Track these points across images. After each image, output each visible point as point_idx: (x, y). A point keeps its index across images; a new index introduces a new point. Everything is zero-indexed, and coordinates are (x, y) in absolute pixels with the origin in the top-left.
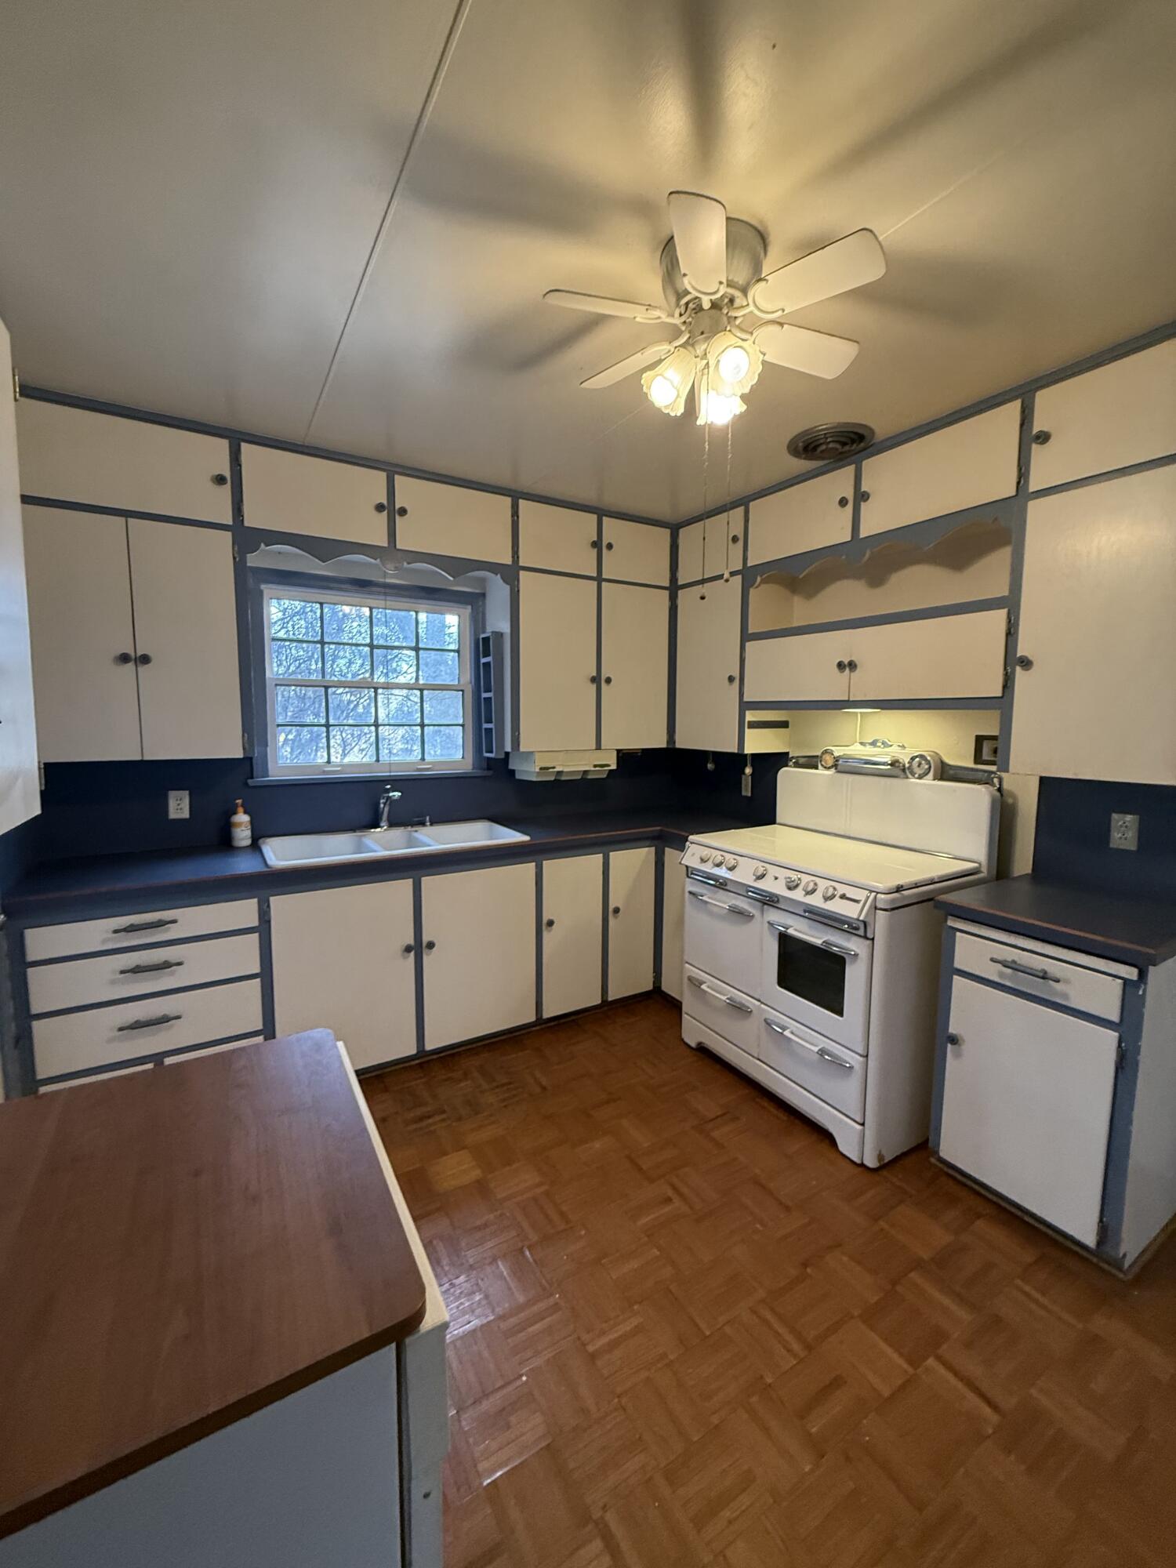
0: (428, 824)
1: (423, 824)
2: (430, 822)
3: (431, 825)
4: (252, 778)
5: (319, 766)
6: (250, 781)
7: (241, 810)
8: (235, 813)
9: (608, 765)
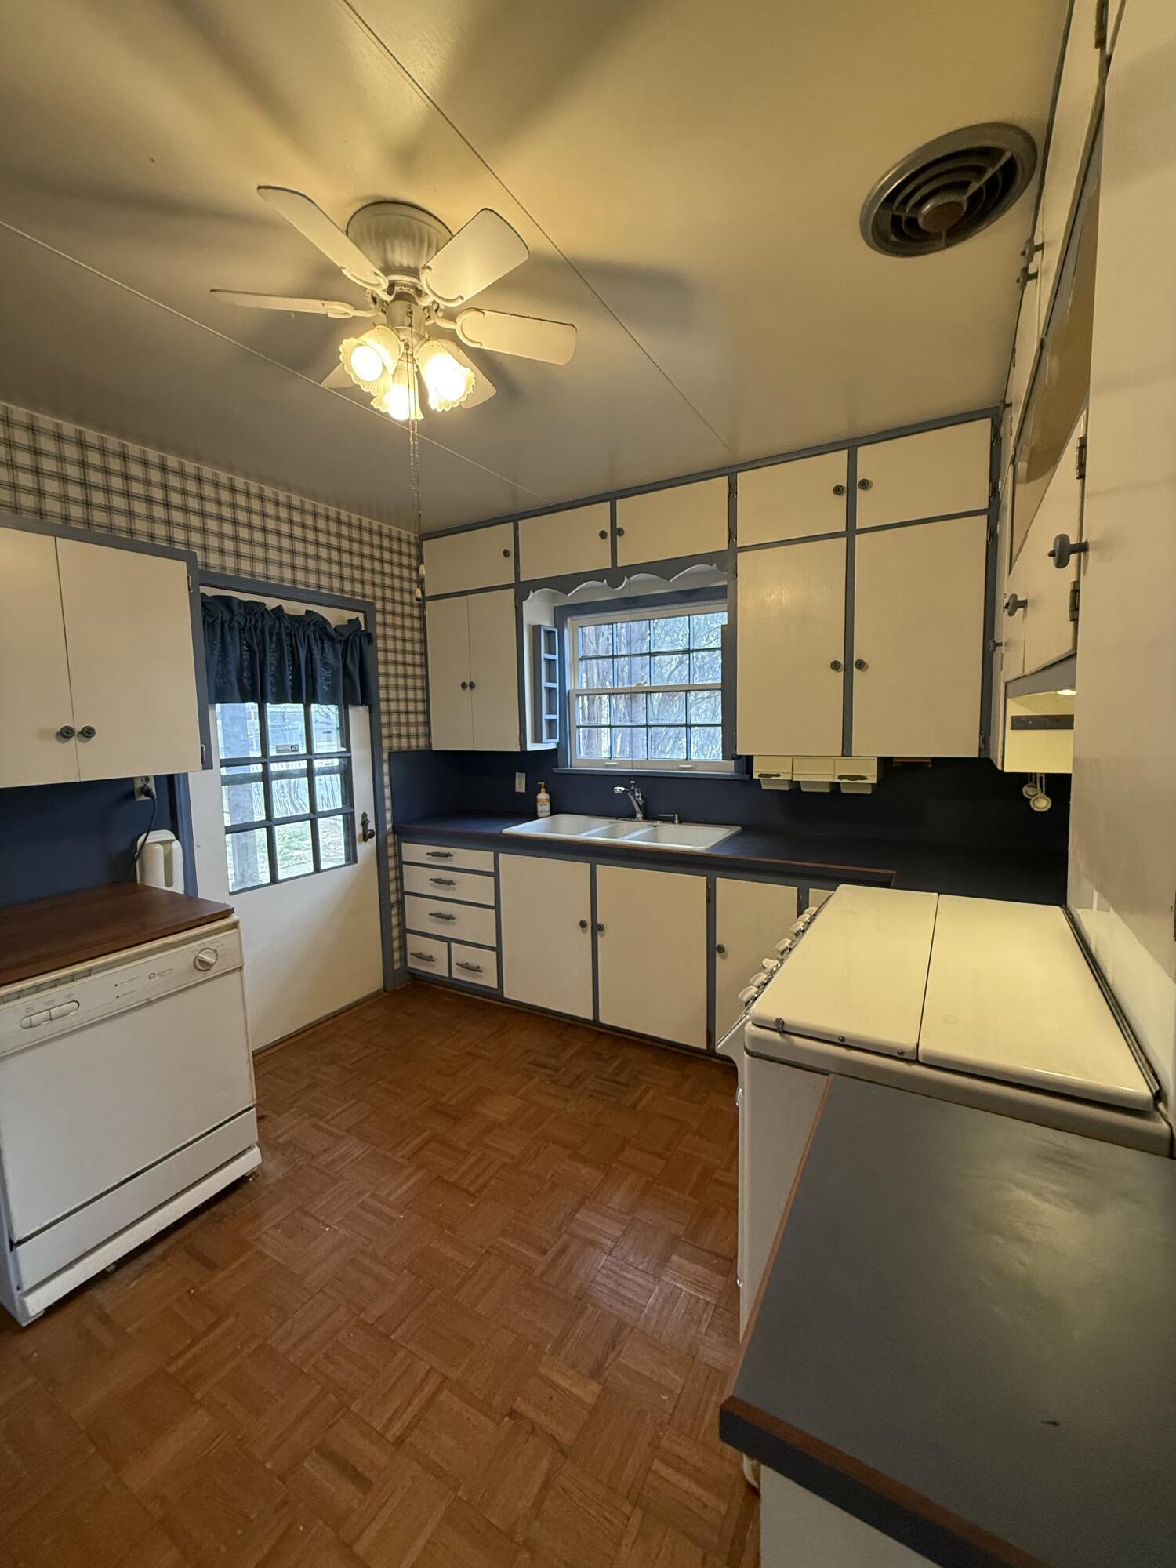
0: (677, 821)
1: (672, 821)
2: (679, 819)
3: (680, 822)
4: (557, 767)
5: (603, 761)
6: (555, 770)
7: (543, 790)
8: (540, 792)
9: (864, 778)
